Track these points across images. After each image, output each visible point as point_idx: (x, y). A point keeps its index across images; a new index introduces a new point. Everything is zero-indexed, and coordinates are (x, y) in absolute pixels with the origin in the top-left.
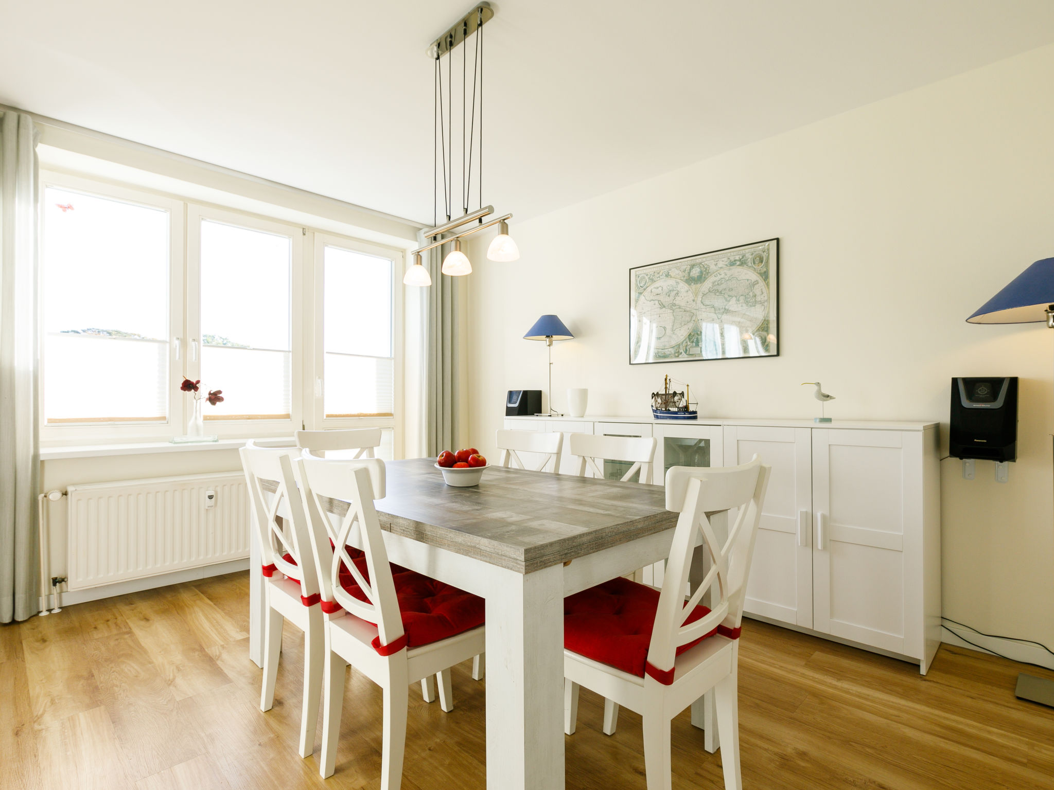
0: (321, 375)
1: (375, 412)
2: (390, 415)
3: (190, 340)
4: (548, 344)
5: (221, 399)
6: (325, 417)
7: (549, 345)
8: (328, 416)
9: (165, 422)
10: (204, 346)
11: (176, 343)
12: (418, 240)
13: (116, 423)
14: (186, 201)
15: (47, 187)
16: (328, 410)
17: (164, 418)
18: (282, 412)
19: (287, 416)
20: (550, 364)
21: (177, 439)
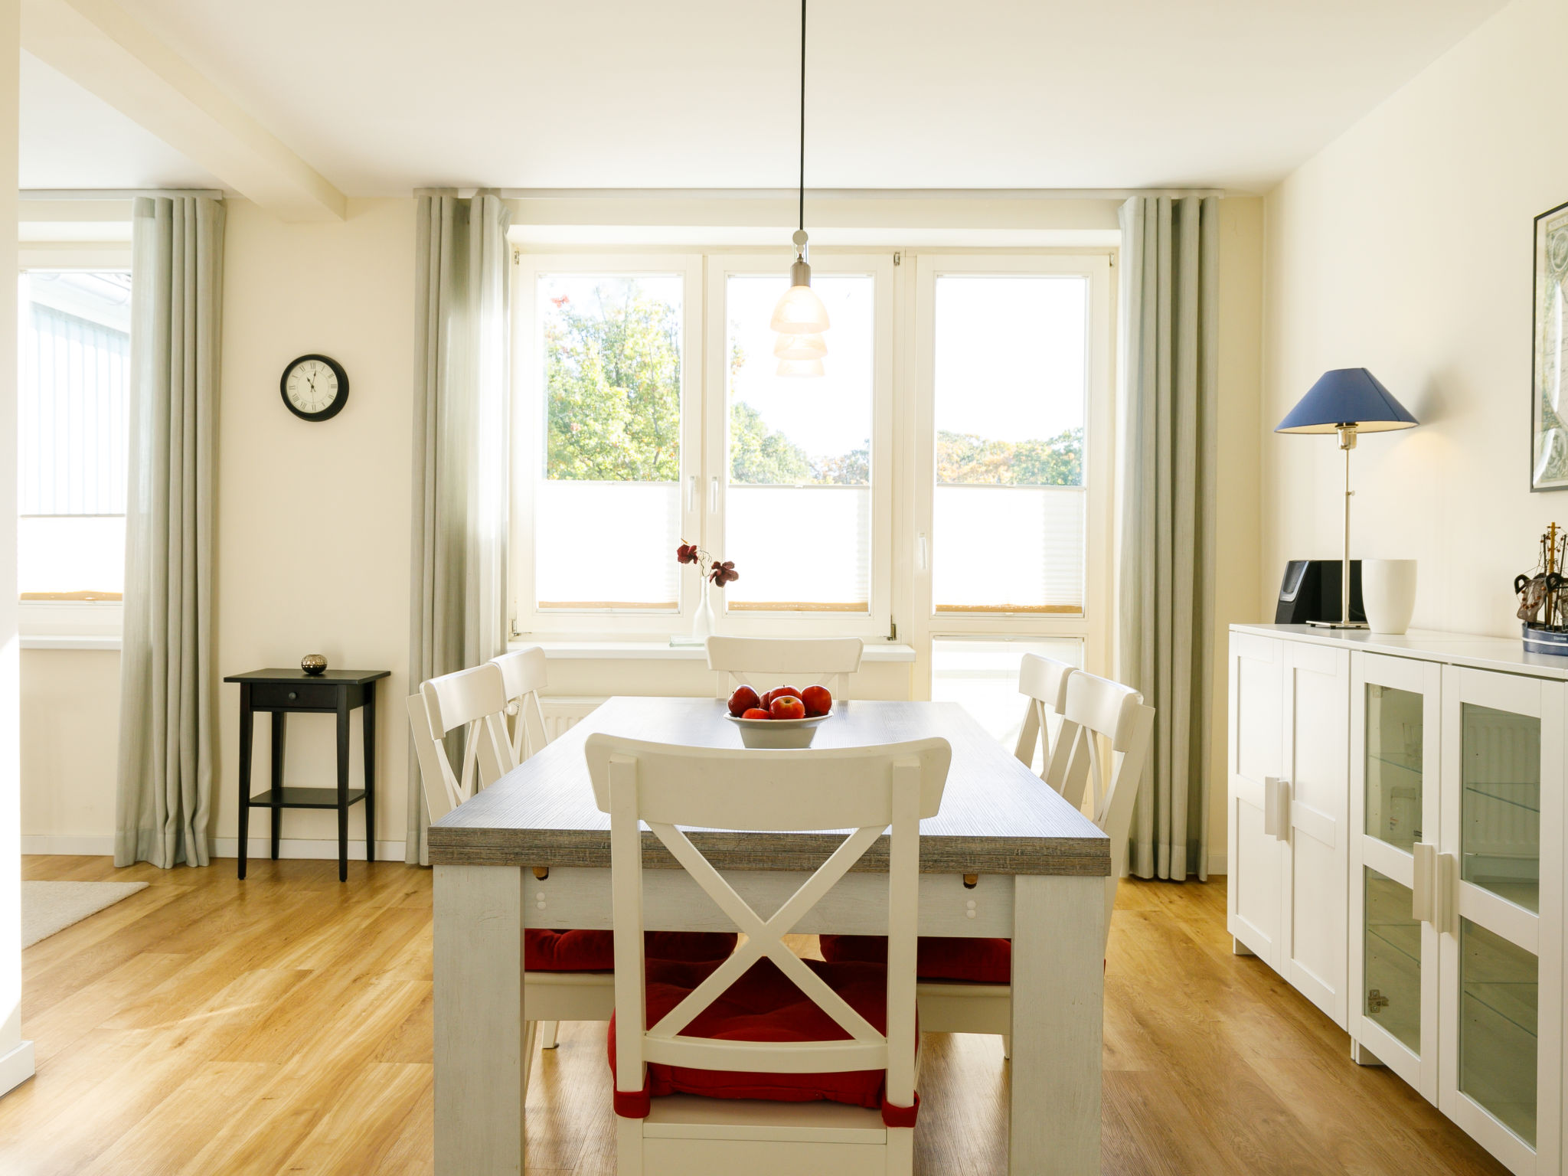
0: (927, 531)
1: (1041, 602)
2: (1076, 610)
3: (709, 478)
4: (1341, 443)
5: (734, 576)
6: (934, 611)
7: (1345, 447)
8: (940, 609)
9: (676, 611)
10: (730, 486)
11: (689, 483)
12: (1122, 225)
13: (615, 610)
14: (704, 251)
15: (540, 277)
16: (940, 598)
17: (674, 605)
18: (854, 599)
19: (863, 607)
20: (1348, 494)
21: (676, 640)
